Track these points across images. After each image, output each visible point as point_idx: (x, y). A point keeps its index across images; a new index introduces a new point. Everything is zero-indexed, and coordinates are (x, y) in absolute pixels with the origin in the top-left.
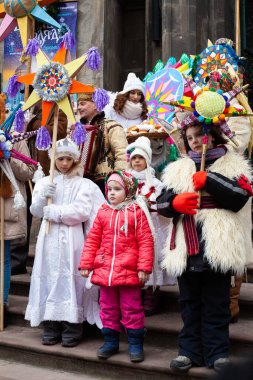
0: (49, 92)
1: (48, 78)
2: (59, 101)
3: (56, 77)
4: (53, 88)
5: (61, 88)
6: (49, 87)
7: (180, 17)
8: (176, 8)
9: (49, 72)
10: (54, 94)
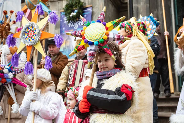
0: (29, 40)
1: (29, 32)
2: (35, 45)
3: (33, 31)
4: (31, 38)
5: (36, 37)
6: (29, 37)
7: (142, 10)
8: (139, 6)
9: (29, 28)
10: (32, 41)
